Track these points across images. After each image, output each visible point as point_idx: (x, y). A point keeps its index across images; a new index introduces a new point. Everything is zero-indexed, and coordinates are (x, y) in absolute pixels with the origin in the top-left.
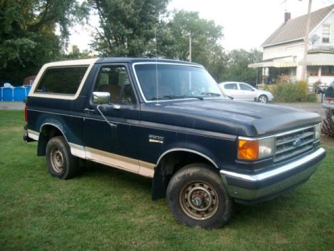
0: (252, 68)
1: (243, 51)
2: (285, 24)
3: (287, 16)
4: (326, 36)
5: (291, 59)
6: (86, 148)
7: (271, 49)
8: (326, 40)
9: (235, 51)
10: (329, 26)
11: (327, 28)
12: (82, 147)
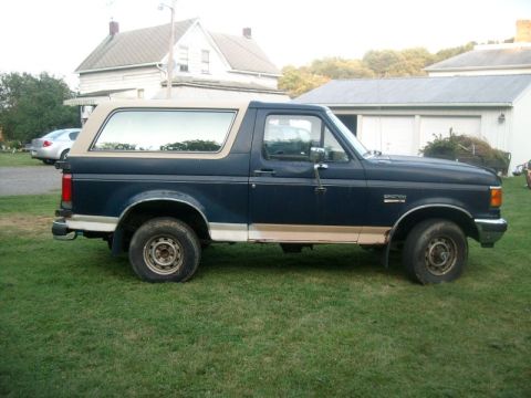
0: (68, 106)
1: (28, 77)
2: (111, 39)
3: (114, 27)
4: (184, 63)
5: (135, 93)
6: (253, 226)
7: (95, 77)
8: (184, 68)
9: (15, 76)
10: (187, 49)
11: (185, 51)
12: (245, 225)
